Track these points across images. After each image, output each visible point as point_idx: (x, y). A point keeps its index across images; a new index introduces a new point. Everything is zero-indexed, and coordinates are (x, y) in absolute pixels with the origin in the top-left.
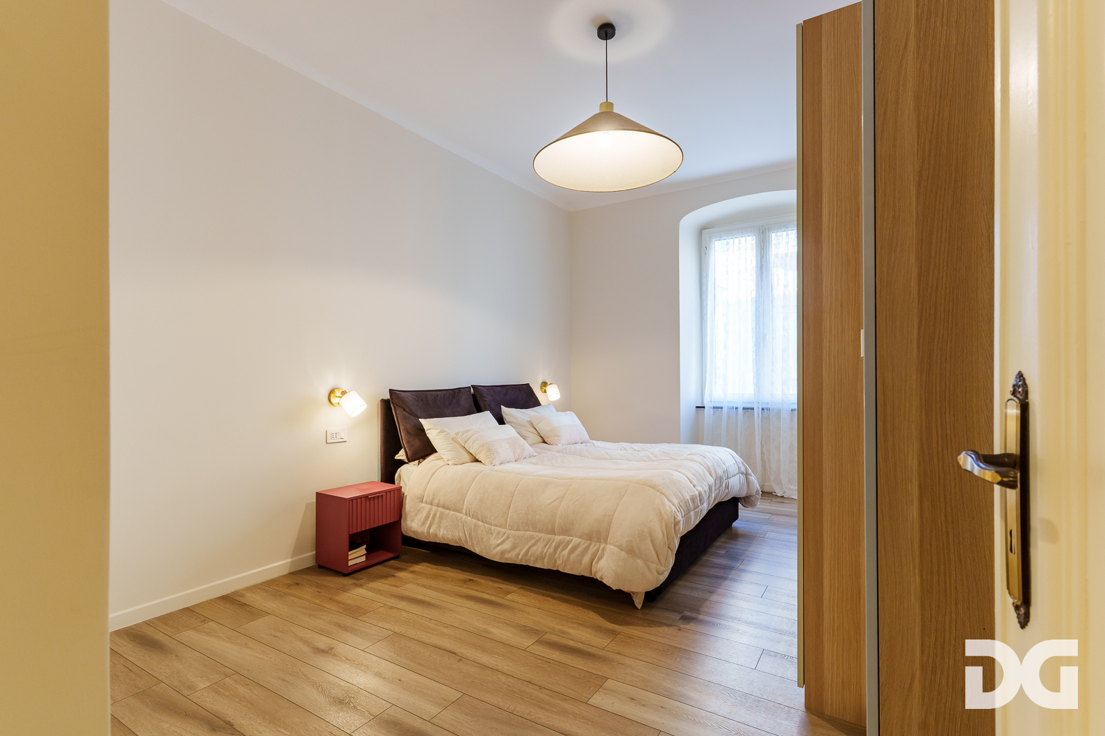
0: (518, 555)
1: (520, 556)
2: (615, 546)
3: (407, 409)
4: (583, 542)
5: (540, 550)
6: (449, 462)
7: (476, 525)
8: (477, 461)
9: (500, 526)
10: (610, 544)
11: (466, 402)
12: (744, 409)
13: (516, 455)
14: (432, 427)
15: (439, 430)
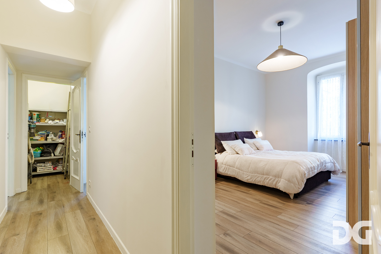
0: (252, 180)
1: (253, 181)
2: (284, 179)
3: (217, 138)
4: (273, 178)
5: (259, 179)
6: (230, 154)
7: (239, 171)
8: (238, 154)
9: (247, 172)
10: (282, 179)
11: (233, 136)
12: (334, 141)
13: (250, 153)
14: (225, 143)
15: (226, 145)
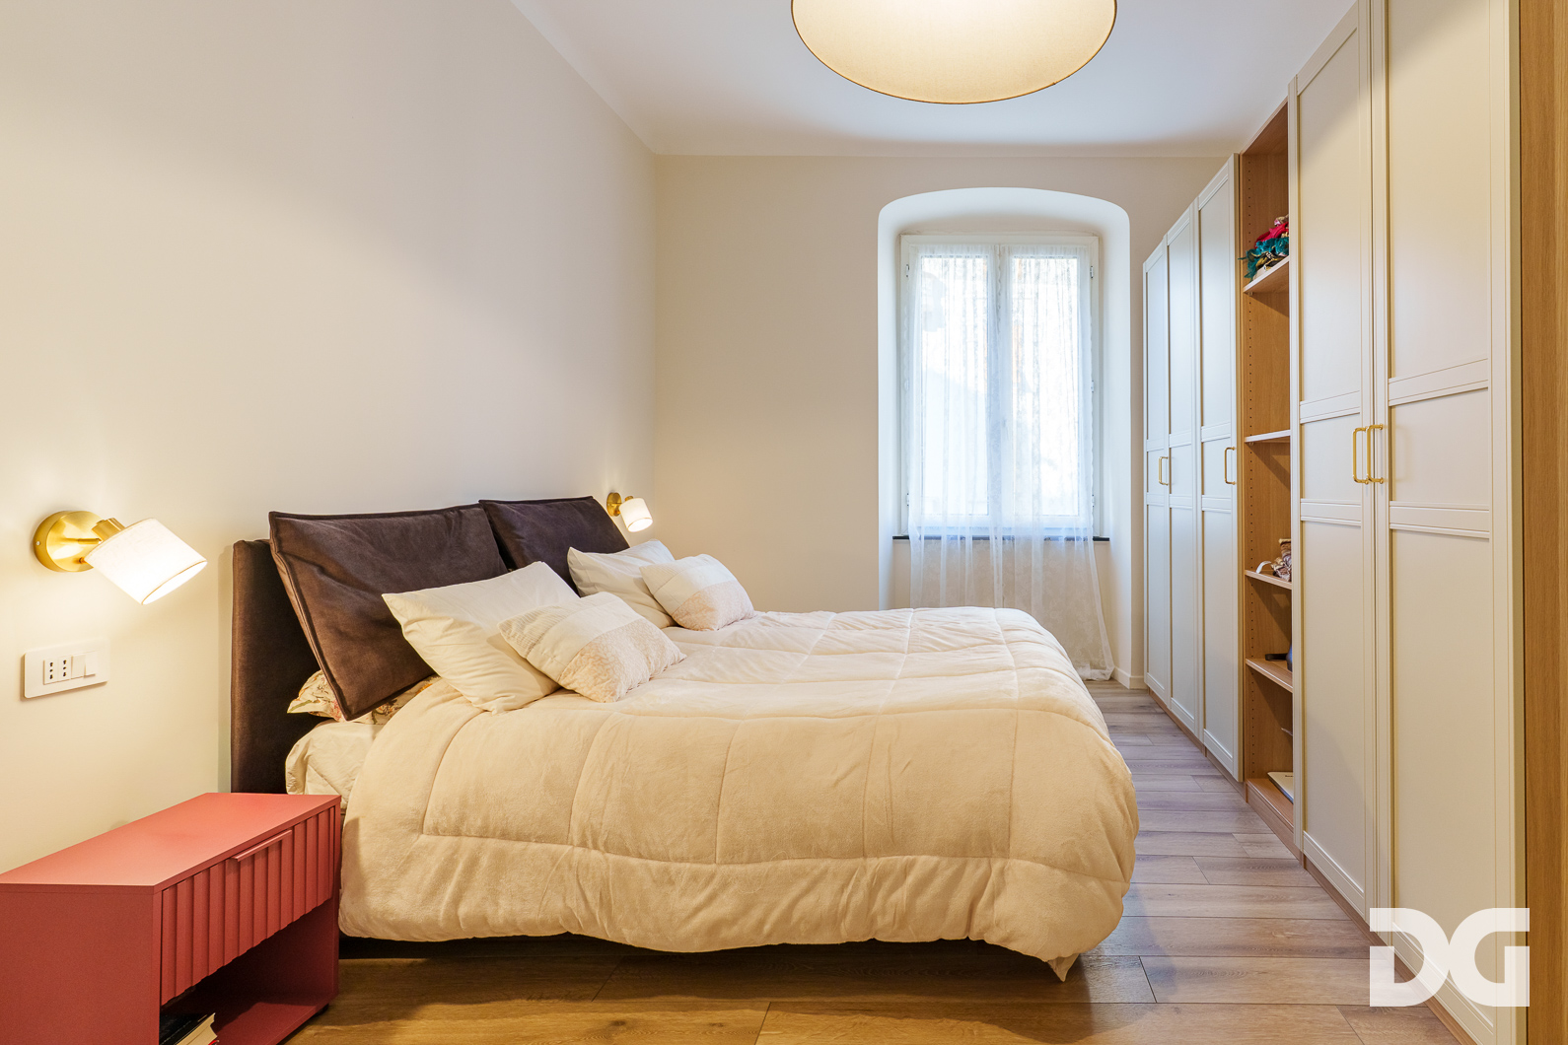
0: (761, 923)
1: (767, 928)
2: (1034, 859)
3: (331, 569)
4: (944, 862)
5: (827, 902)
6: (486, 706)
7: (618, 869)
8: (558, 689)
9: (697, 859)
11: (479, 539)
12: (974, 539)
14: (426, 613)
15: (441, 621)
